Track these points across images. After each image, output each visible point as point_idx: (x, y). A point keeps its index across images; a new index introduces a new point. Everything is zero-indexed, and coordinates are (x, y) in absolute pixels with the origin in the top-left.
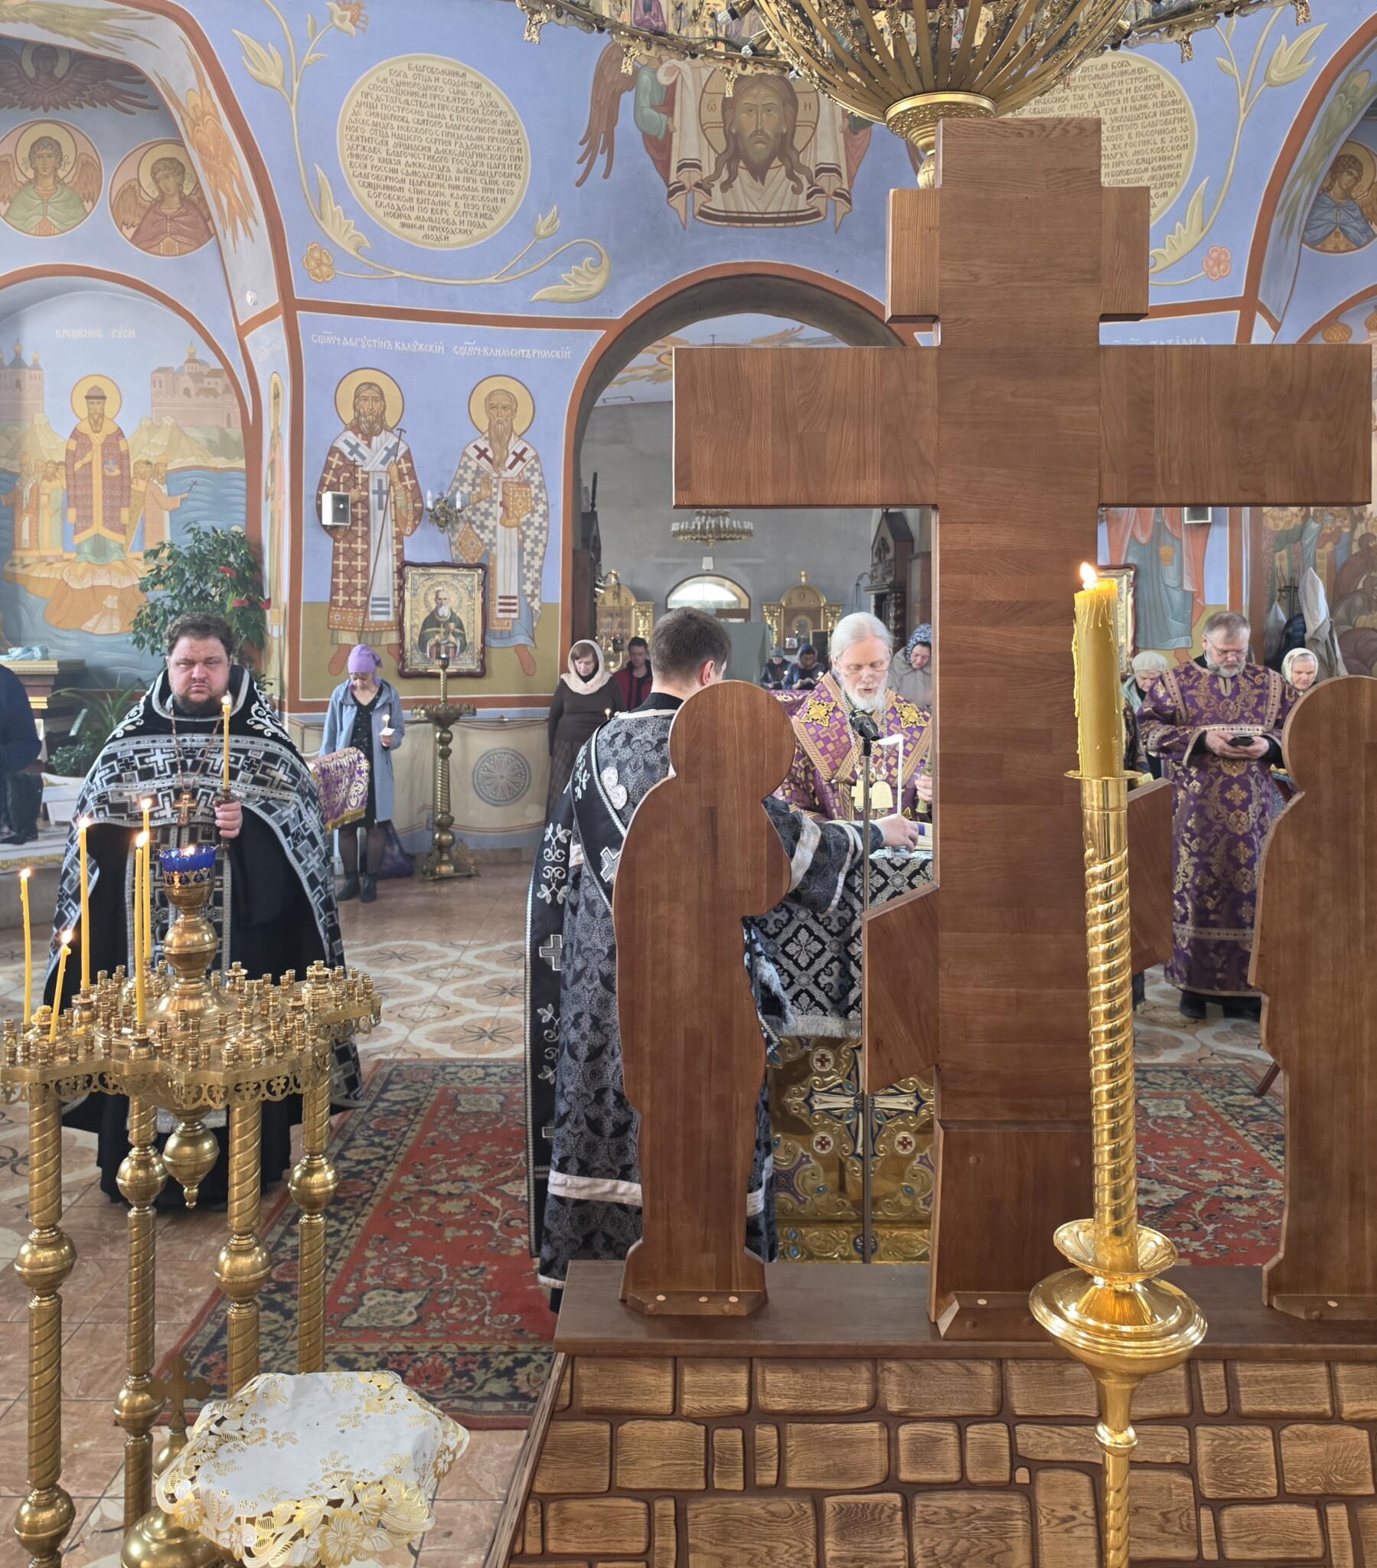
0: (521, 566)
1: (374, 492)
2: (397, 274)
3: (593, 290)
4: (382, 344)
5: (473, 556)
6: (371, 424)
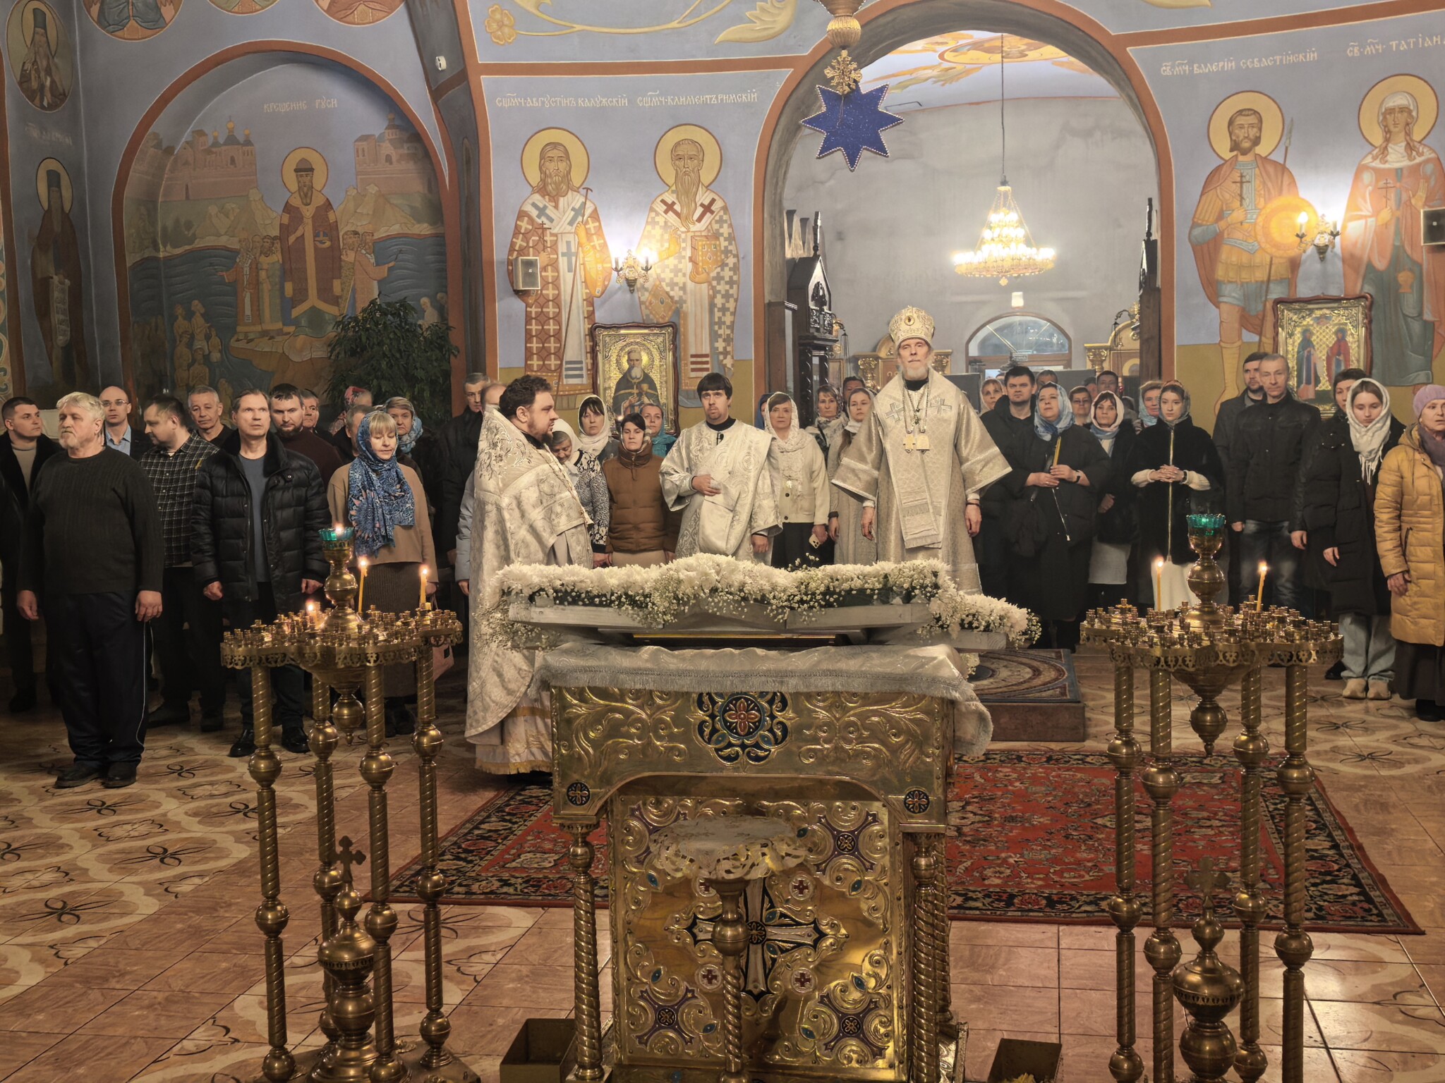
0: (712, 324)
1: (563, 254)
4: (565, 102)
5: (663, 315)
6: (558, 185)
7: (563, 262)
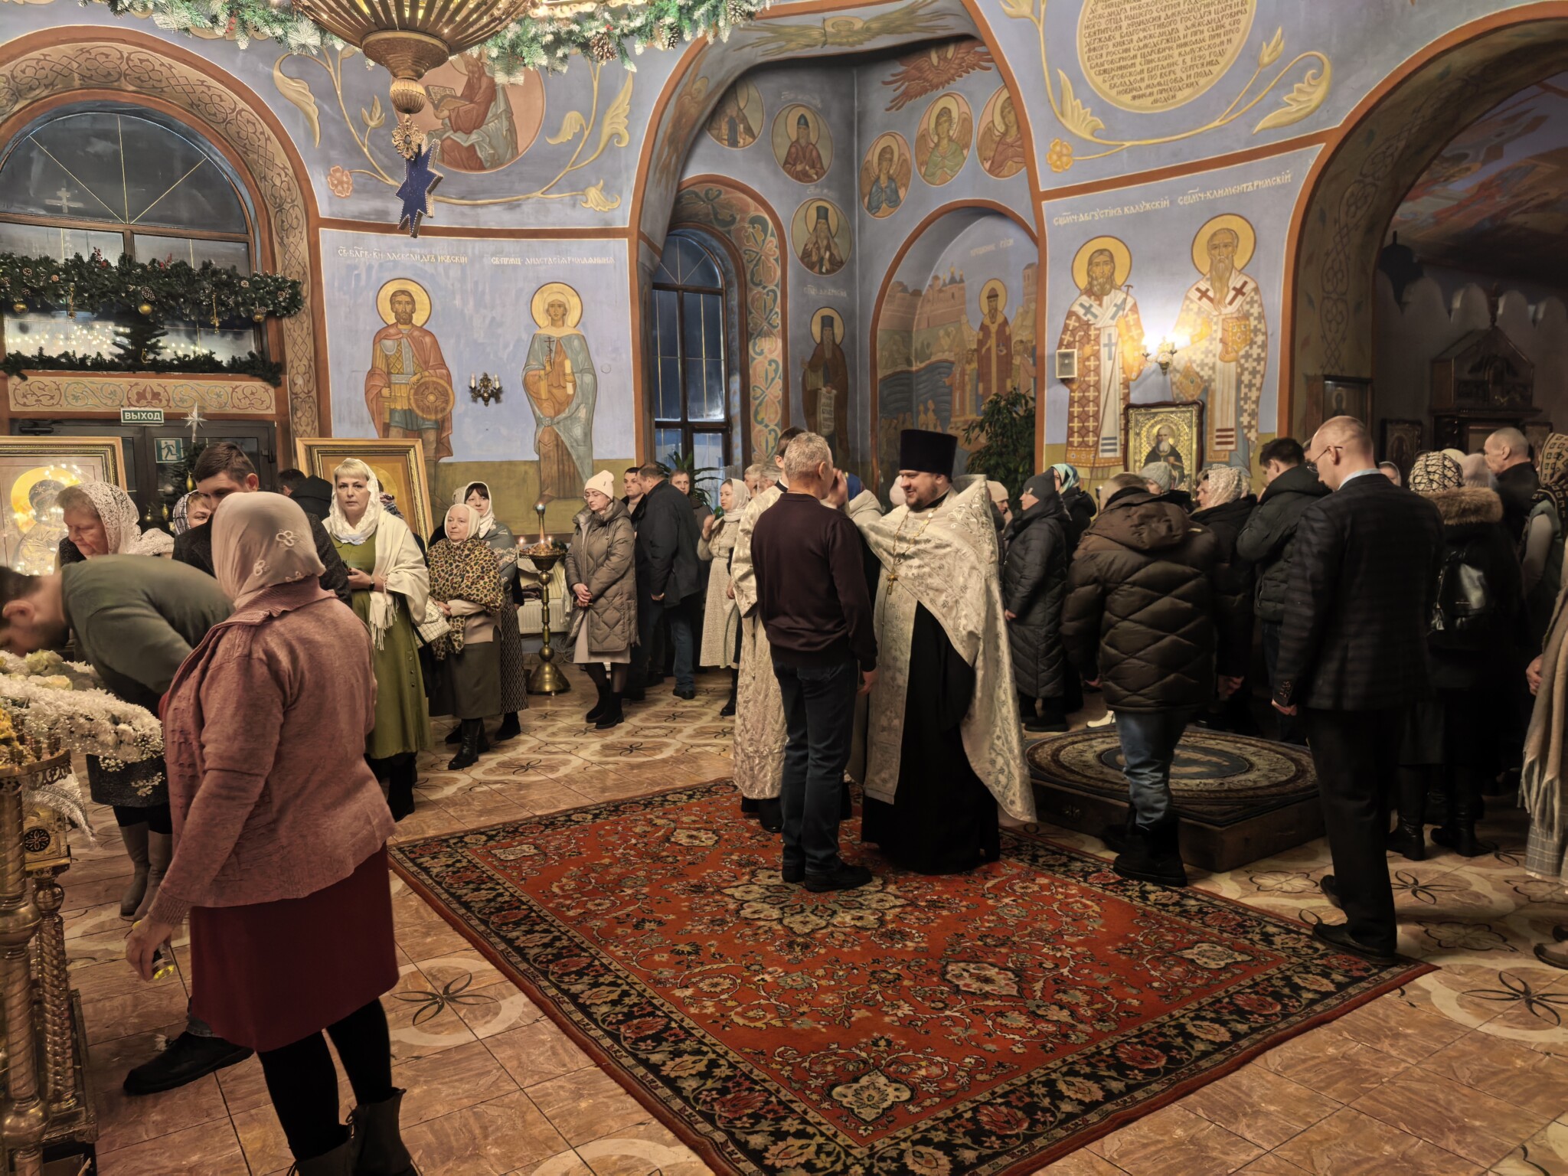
1: (1105, 345)
2: (1128, 144)
3: (1313, 104)
4: (1112, 212)
5: (1192, 393)
6: (1102, 286)
7: (1104, 352)
